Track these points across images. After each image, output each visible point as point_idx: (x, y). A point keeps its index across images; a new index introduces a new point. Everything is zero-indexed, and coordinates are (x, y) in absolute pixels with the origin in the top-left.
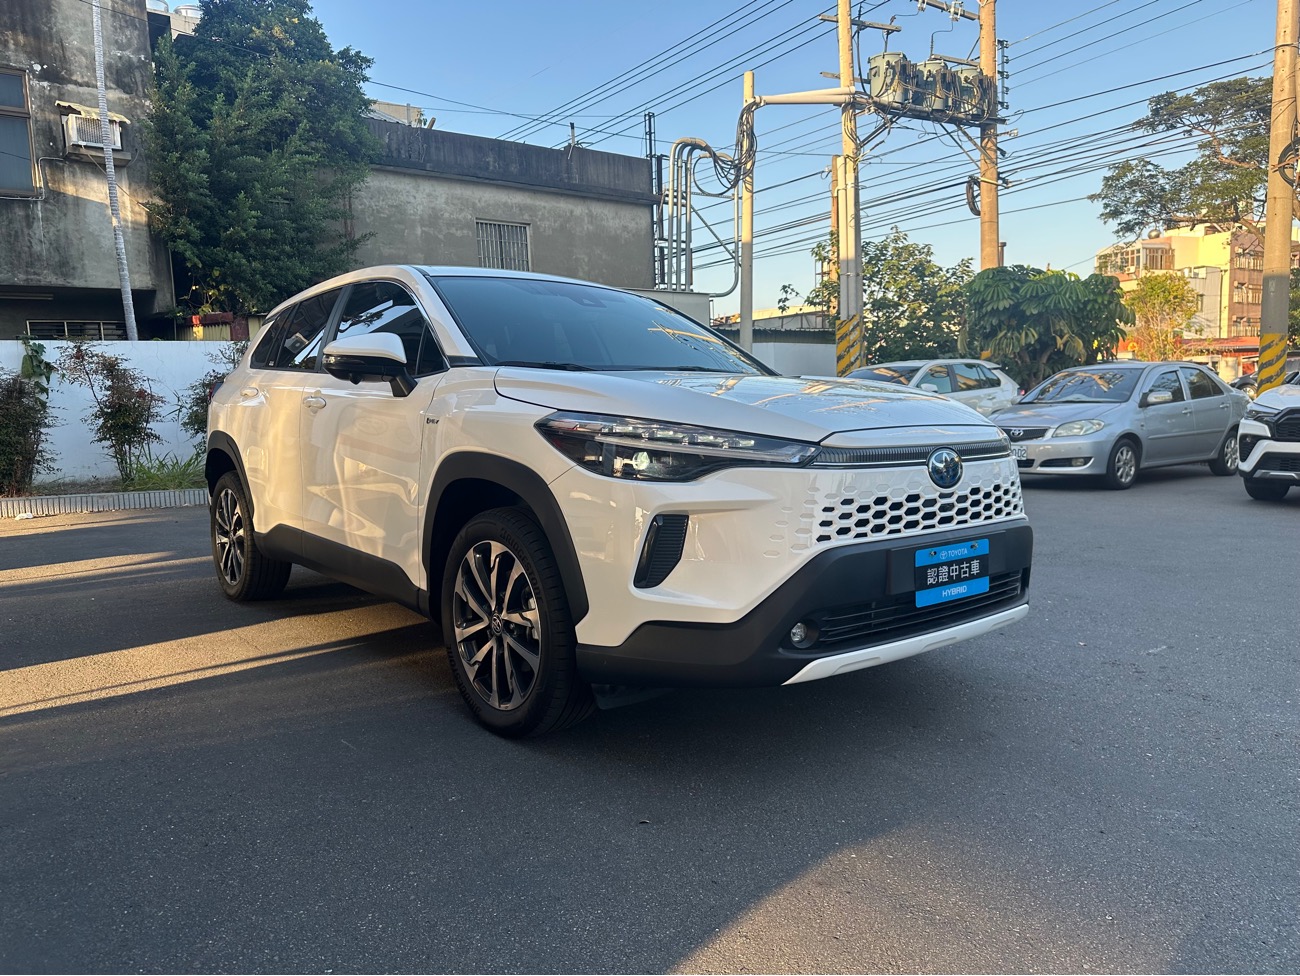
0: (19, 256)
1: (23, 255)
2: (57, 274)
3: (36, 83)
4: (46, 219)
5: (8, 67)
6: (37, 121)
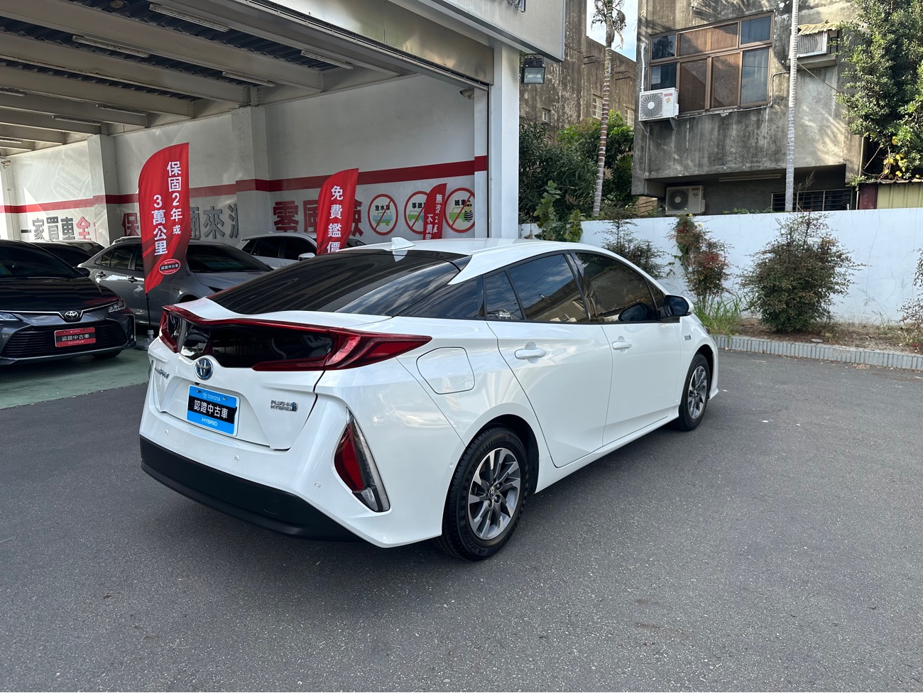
0: (748, 152)
1: (751, 150)
2: (771, 160)
3: (778, 18)
4: (771, 120)
5: (762, 12)
6: (775, 47)
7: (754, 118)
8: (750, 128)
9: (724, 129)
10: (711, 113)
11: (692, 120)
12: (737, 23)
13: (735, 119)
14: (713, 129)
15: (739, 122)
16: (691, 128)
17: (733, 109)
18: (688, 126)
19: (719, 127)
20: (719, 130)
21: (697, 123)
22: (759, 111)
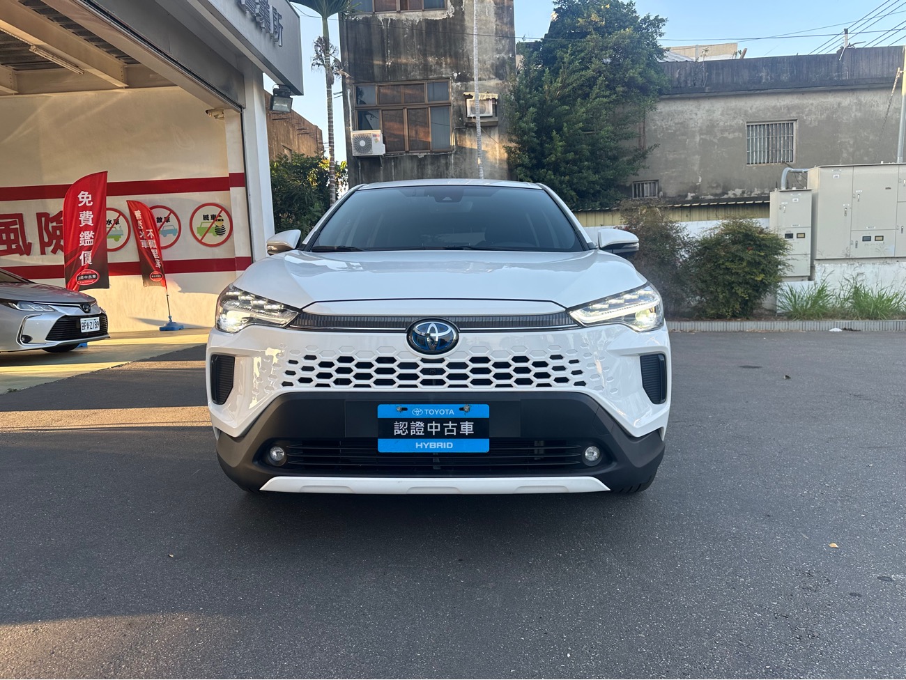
3: (454, 84)
4: (456, 164)
5: (442, 78)
6: (454, 106)
7: (443, 161)
8: (441, 169)
9: (422, 169)
10: (410, 154)
11: (395, 159)
12: (423, 84)
13: (429, 161)
14: (413, 168)
15: (432, 164)
16: (396, 166)
17: (427, 152)
18: (393, 164)
19: (418, 166)
20: (418, 169)
21: (400, 161)
22: (446, 156)
